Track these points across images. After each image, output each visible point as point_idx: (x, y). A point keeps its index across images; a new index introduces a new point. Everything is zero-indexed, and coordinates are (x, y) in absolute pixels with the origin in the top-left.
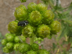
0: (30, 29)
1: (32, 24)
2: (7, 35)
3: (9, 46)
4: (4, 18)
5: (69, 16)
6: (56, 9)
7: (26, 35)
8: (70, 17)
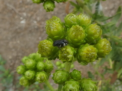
0: (70, 50)
1: (72, 43)
2: (26, 60)
3: (28, 76)
4: (5, 29)
5: (116, 28)
6: (95, 19)
7: (65, 59)
8: (116, 30)
